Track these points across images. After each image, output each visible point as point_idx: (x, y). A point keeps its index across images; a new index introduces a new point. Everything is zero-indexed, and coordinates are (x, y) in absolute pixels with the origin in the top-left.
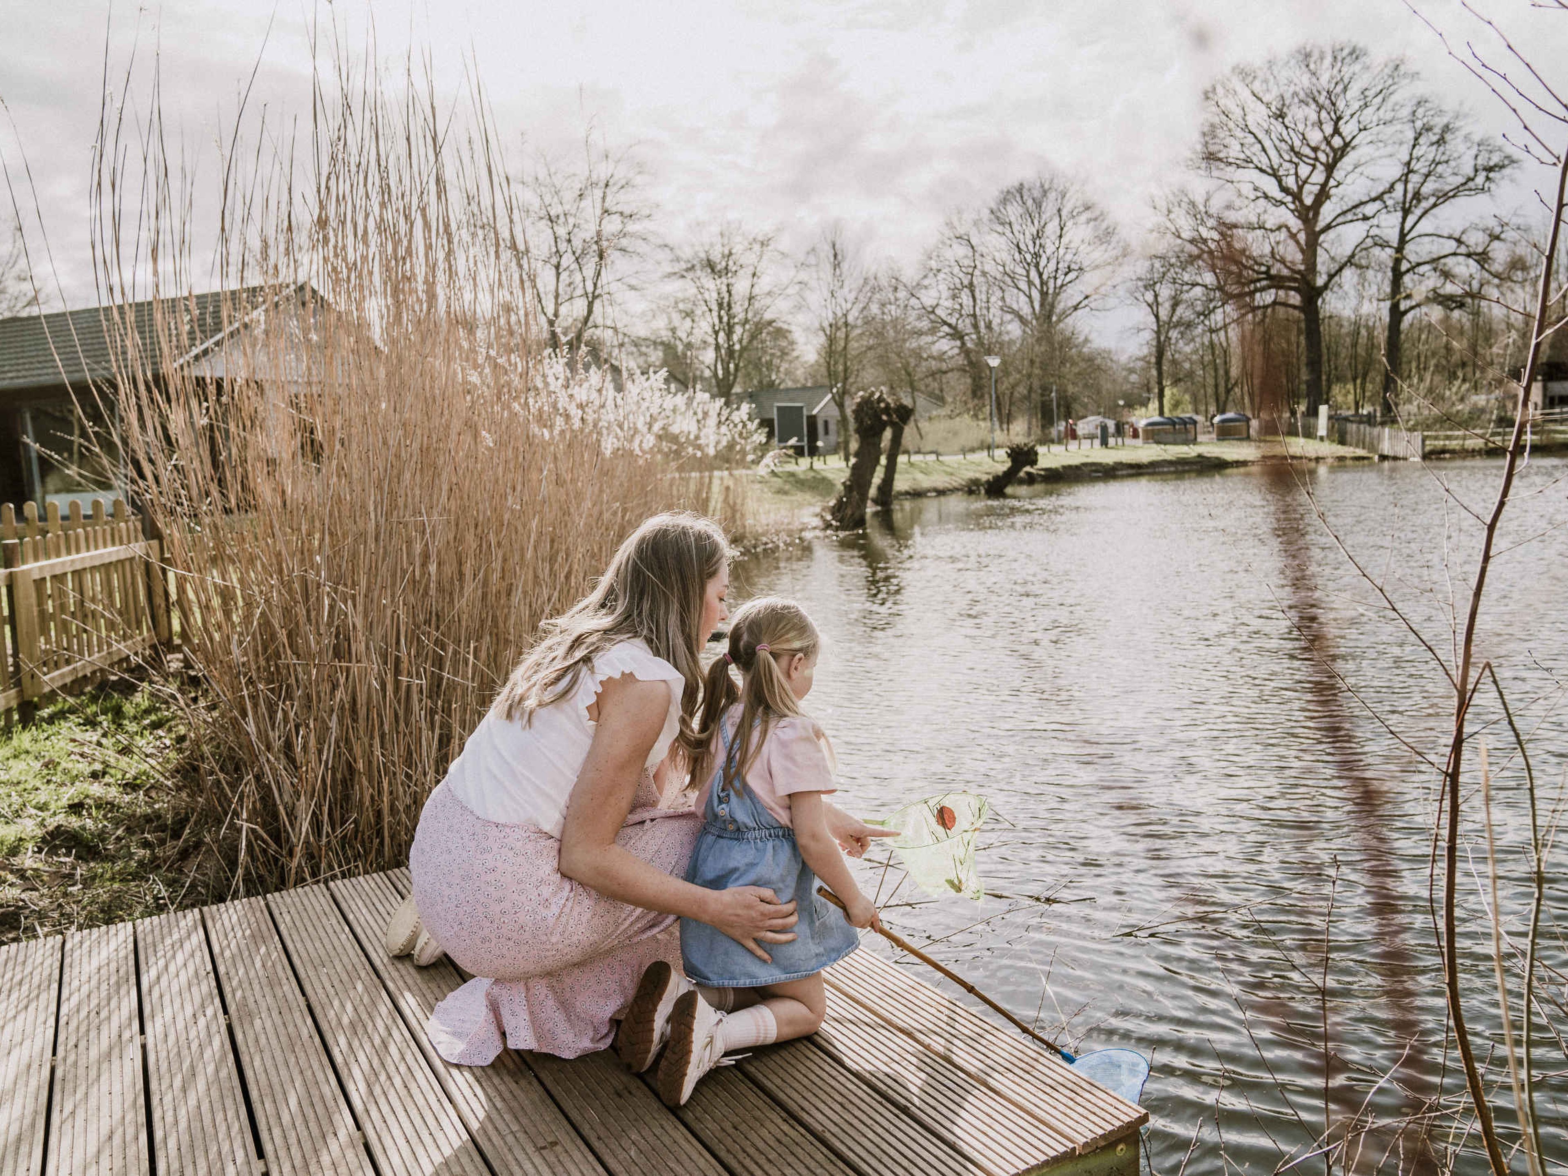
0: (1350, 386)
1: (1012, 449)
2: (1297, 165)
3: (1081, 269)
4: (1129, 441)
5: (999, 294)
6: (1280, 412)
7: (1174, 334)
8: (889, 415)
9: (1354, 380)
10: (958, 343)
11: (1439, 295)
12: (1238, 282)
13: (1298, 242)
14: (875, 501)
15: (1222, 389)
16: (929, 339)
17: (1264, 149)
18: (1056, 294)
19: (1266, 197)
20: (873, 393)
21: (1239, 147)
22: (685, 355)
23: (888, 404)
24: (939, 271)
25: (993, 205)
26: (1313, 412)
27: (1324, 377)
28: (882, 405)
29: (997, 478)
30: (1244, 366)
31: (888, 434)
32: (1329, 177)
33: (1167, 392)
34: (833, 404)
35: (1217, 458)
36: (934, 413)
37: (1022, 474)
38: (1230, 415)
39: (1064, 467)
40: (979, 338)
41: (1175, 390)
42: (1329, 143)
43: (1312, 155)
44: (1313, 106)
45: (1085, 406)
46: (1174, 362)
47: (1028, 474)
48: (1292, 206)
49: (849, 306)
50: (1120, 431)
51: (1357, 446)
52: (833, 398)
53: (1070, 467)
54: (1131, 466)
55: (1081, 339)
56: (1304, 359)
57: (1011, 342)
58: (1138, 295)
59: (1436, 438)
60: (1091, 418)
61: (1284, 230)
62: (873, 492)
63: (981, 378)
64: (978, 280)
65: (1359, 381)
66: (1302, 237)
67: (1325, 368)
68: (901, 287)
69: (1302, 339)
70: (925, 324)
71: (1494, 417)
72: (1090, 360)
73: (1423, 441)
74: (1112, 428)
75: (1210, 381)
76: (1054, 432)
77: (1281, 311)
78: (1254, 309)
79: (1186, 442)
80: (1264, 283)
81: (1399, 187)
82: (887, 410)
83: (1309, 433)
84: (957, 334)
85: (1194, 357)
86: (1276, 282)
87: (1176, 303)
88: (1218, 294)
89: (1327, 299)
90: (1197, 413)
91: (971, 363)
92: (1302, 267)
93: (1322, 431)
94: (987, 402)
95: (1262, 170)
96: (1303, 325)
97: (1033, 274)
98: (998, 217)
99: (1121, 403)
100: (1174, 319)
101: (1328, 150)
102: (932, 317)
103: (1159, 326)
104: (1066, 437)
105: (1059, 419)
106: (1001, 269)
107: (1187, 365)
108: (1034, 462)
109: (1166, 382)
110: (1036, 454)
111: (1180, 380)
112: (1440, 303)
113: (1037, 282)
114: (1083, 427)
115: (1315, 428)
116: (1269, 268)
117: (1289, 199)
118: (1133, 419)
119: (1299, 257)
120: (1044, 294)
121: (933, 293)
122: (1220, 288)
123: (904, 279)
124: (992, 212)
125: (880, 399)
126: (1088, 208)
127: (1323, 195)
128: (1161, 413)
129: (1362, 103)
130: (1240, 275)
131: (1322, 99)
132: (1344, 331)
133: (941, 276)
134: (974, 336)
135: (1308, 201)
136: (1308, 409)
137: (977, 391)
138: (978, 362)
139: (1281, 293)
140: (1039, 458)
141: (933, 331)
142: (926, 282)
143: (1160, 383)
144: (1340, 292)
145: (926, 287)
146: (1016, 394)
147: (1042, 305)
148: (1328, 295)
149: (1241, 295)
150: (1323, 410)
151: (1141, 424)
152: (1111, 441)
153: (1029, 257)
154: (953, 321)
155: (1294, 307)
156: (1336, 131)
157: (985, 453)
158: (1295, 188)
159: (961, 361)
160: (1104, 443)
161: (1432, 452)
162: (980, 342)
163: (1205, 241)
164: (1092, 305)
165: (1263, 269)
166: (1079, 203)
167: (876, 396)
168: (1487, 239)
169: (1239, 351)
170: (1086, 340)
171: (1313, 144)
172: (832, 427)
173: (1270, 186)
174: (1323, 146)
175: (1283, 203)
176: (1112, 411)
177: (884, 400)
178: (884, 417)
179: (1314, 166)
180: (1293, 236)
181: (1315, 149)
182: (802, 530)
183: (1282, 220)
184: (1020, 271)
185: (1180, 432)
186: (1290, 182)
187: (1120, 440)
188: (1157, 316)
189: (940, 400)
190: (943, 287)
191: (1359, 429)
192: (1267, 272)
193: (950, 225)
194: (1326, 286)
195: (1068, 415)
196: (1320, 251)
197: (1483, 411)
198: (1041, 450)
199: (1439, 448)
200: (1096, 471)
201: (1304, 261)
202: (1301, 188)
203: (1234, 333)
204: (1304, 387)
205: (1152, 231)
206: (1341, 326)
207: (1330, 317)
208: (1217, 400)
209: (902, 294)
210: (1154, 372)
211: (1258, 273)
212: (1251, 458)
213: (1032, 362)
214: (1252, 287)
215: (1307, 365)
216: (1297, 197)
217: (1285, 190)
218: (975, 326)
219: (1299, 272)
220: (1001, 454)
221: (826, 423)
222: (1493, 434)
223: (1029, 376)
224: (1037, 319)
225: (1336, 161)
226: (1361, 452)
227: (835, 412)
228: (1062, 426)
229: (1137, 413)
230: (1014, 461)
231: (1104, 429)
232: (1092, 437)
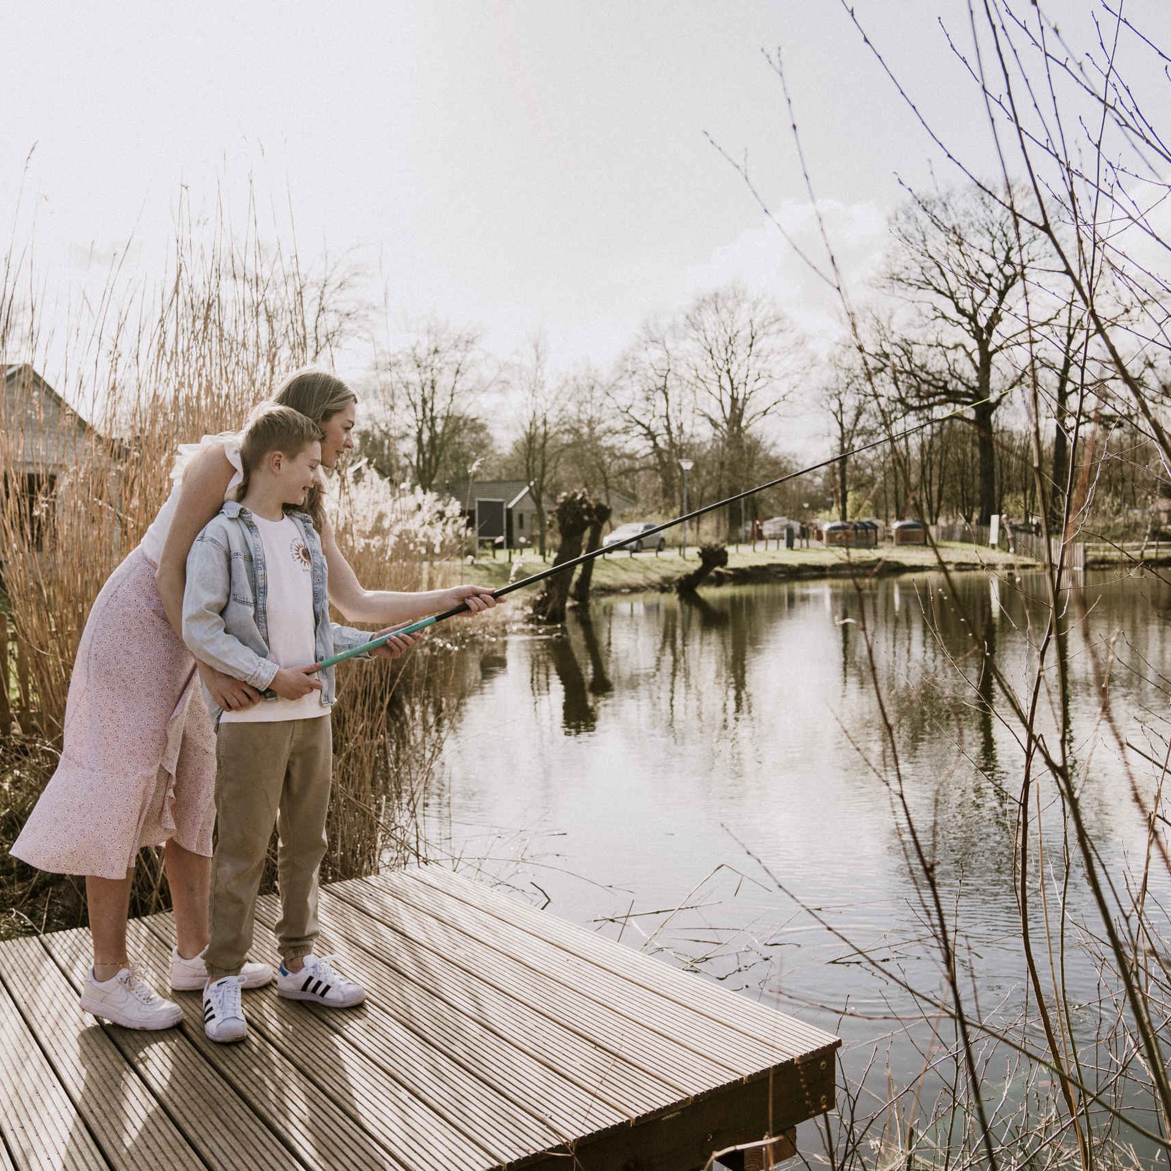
0: (1021, 497)
1: (703, 549)
2: (972, 289)
3: (770, 377)
4: (814, 543)
5: (691, 397)
6: (956, 518)
7: (857, 442)
8: (590, 516)
9: (1025, 490)
10: (651, 443)
11: (1102, 416)
12: (918, 396)
13: (972, 360)
14: (574, 598)
15: (901, 495)
16: (624, 437)
17: (943, 274)
18: (745, 400)
19: (944, 317)
20: (575, 495)
21: (919, 270)
22: (382, 443)
23: (589, 505)
24: (634, 372)
25: (689, 312)
26: (985, 521)
27: (996, 488)
28: (584, 506)
29: (688, 577)
30: (923, 473)
31: (587, 533)
32: (1001, 301)
33: (850, 496)
34: (529, 498)
35: (897, 563)
36: (627, 510)
37: (712, 574)
38: (908, 521)
39: (751, 567)
40: (671, 439)
41: (857, 495)
42: (1001, 270)
43: (986, 280)
44: (988, 236)
45: (771, 507)
46: (857, 467)
47: (718, 573)
48: (968, 327)
49: (548, 405)
50: (804, 534)
51: (1026, 554)
52: (530, 492)
53: (757, 568)
54: (815, 568)
55: (769, 443)
56: (978, 471)
57: (702, 444)
58: (824, 403)
59: (1097, 549)
60: (776, 519)
61: (960, 349)
62: (572, 588)
63: (672, 478)
64: (672, 382)
65: (1028, 492)
66: (976, 356)
67: (997, 477)
68: (597, 387)
69: (977, 451)
70: (619, 424)
71: (1148, 531)
72: (776, 463)
73: (1085, 551)
74: (797, 530)
75: (891, 487)
76: (742, 532)
77: (958, 423)
78: (931, 421)
79: (868, 547)
80: (943, 397)
81: (1065, 314)
82: (589, 511)
83: (982, 540)
84: (651, 435)
85: (876, 464)
86: (954, 397)
87: (859, 412)
88: (899, 406)
89: (1000, 414)
90: (878, 517)
91: (662, 462)
92: (977, 384)
93: (994, 539)
94: (678, 500)
95: (939, 292)
96: (977, 438)
97: (725, 381)
98: (693, 324)
99: (806, 505)
100: (858, 427)
101: (1000, 276)
102: (627, 416)
103: (843, 434)
104: (753, 538)
105: (746, 520)
106: (694, 372)
107: (869, 471)
108: (723, 562)
109: (849, 487)
110: (726, 554)
111: (862, 485)
112: (1100, 423)
113: (728, 387)
114: (768, 528)
115: (988, 536)
116: (946, 383)
117: (965, 320)
118: (817, 521)
119: (975, 374)
120: (734, 400)
121: (628, 393)
122: (902, 400)
123: (599, 379)
124: (687, 317)
125: (582, 501)
126: (777, 320)
127: (995, 318)
128: (844, 517)
129: (1031, 236)
130: (918, 390)
131: (995, 230)
132: (1016, 443)
133: (635, 378)
134: (666, 437)
135: (982, 322)
136: (981, 517)
137: (667, 491)
138: (670, 461)
139: (959, 408)
140: (729, 558)
141: (626, 431)
142: (621, 383)
143: (843, 487)
144: (1011, 408)
145: (621, 388)
146: (706, 494)
147: (732, 410)
148: (1000, 411)
149: (920, 408)
150: (995, 519)
151: (826, 527)
152: (797, 542)
153: (721, 364)
154: (646, 422)
155: (968, 420)
156: (1008, 261)
157: (677, 551)
158: (970, 310)
159: (652, 460)
160: (790, 545)
161: (1095, 562)
162: (672, 444)
163: (887, 356)
164: (780, 412)
165: (941, 384)
166: (771, 313)
167: (579, 497)
168: (1143, 366)
169: (918, 457)
170: (774, 444)
171: (987, 272)
172: (526, 521)
173: (948, 307)
174: (996, 273)
175: (959, 323)
176: (798, 513)
177: (586, 502)
178: (586, 518)
179: (988, 292)
180: (969, 355)
181: (989, 276)
182: (504, 624)
183: (958, 340)
184: (712, 375)
185: (862, 538)
186: (967, 305)
187: (804, 542)
188: (841, 424)
189: (633, 498)
190: (637, 388)
191: (1027, 539)
192: (945, 387)
193: (646, 328)
194: (998, 402)
195: (755, 516)
196: (993, 369)
197: (1137, 525)
198: (730, 550)
199: (1100, 558)
200: (781, 572)
201: (978, 379)
202: (975, 311)
203: (914, 441)
204: (978, 496)
205: (838, 344)
206: (1013, 440)
207: (1003, 431)
208: (897, 506)
209: (598, 393)
210: (838, 477)
211: (937, 387)
212: (927, 563)
213: (722, 464)
214: (931, 400)
215: (980, 475)
216: (973, 318)
217: (961, 311)
218: (668, 428)
219: (973, 388)
220: (692, 552)
221: (521, 517)
222: (1148, 547)
223: (720, 477)
224: (728, 423)
225: (1007, 287)
226: (1029, 561)
227: (531, 506)
228: (748, 527)
229: (821, 515)
230: (704, 561)
231: (790, 531)
232: (776, 537)
